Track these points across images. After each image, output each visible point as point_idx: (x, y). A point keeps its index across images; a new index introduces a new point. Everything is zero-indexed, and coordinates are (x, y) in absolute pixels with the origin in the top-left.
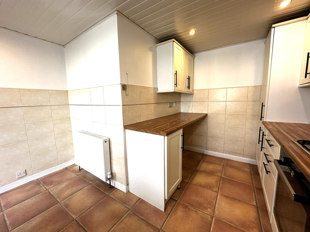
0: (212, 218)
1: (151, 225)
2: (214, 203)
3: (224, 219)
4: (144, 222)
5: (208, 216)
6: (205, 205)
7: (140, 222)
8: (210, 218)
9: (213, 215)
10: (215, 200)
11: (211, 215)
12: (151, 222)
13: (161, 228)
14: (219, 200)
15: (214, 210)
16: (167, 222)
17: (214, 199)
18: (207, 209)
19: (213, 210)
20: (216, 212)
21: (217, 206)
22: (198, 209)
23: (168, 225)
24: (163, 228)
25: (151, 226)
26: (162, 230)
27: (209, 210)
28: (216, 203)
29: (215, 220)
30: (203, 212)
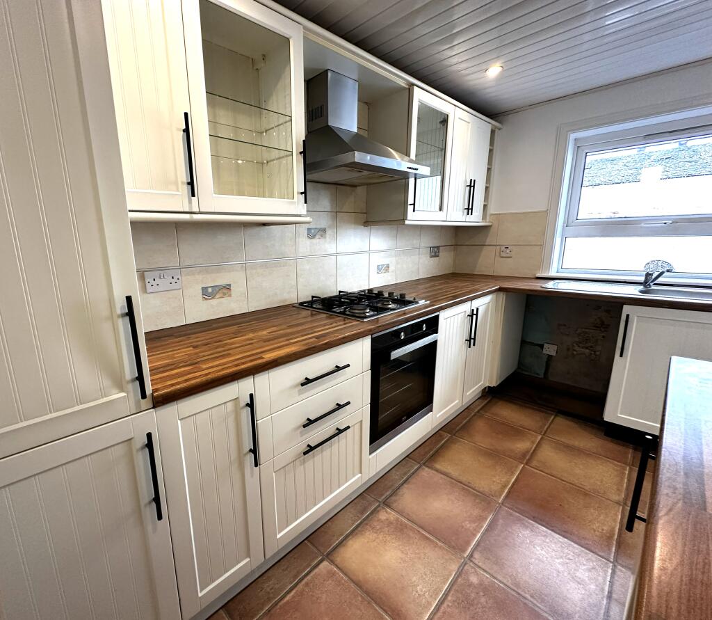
0: (471, 555)
2: (449, 598)
3: (440, 547)
5: (480, 564)
6: (483, 600)
8: (475, 558)
9: (466, 564)
10: (442, 609)
11: (471, 564)
14: (429, 604)
15: (459, 574)
17: (444, 613)
18: (481, 585)
19: (463, 576)
20: (454, 567)
21: (445, 583)
22: (509, 590)
27: (474, 579)
28: (446, 595)
29: (464, 551)
30: (495, 578)
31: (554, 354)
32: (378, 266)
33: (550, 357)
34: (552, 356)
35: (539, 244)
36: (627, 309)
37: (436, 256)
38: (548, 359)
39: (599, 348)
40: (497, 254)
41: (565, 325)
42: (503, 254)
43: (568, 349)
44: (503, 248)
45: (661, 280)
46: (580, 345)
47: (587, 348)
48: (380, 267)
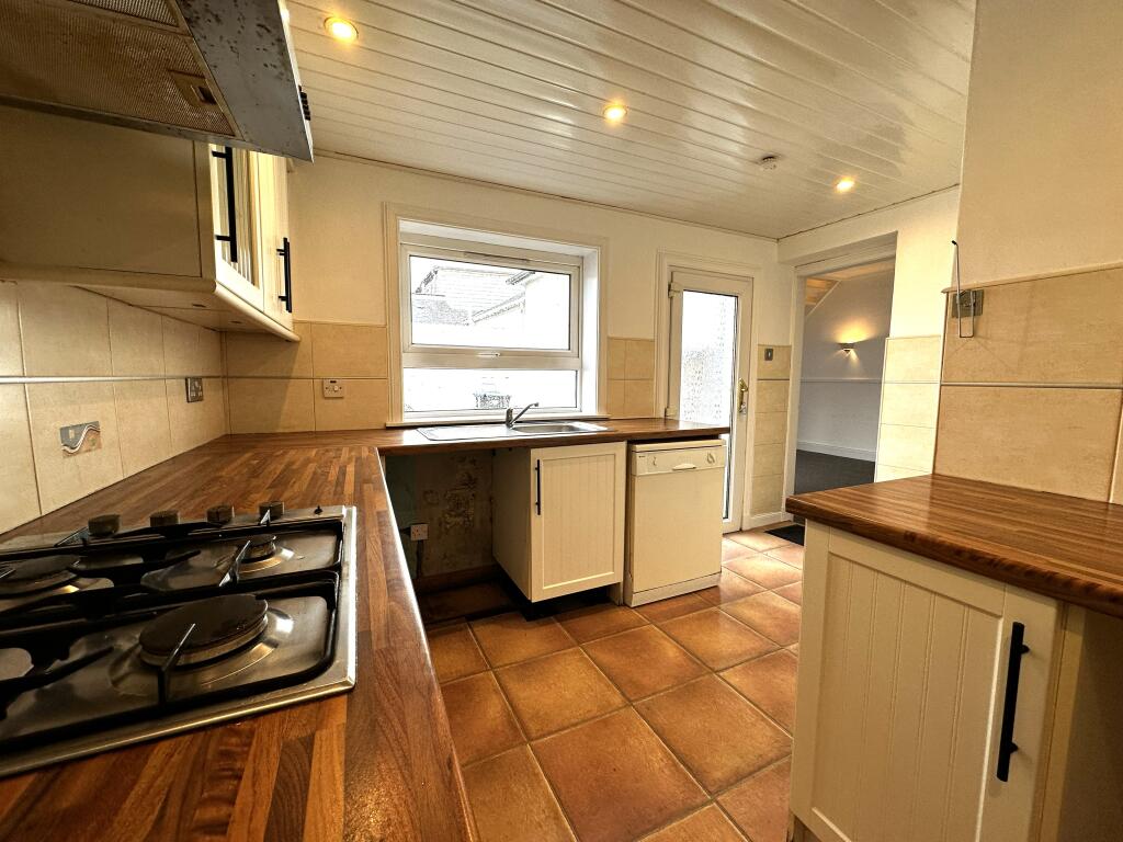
1: (737, 781)
4: (752, 769)
7: (752, 757)
12: (744, 785)
13: (717, 802)
16: (736, 833)
23: (723, 829)
24: (713, 808)
25: (732, 781)
26: (710, 802)
31: (424, 536)
32: (64, 431)
33: (421, 542)
34: (422, 541)
35: (382, 376)
36: (535, 454)
37: (198, 399)
38: (418, 546)
39: (471, 511)
40: (318, 393)
41: (431, 492)
42: (328, 393)
43: (440, 524)
44: (327, 383)
45: (524, 417)
46: (453, 513)
47: (459, 515)
48: (72, 434)
